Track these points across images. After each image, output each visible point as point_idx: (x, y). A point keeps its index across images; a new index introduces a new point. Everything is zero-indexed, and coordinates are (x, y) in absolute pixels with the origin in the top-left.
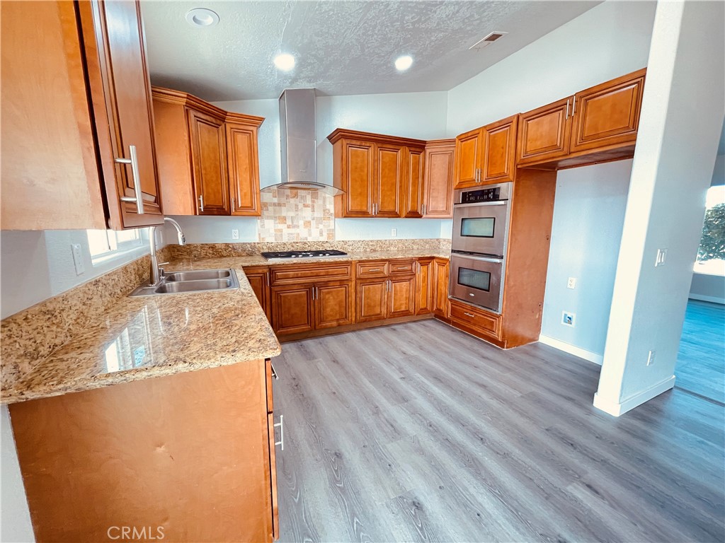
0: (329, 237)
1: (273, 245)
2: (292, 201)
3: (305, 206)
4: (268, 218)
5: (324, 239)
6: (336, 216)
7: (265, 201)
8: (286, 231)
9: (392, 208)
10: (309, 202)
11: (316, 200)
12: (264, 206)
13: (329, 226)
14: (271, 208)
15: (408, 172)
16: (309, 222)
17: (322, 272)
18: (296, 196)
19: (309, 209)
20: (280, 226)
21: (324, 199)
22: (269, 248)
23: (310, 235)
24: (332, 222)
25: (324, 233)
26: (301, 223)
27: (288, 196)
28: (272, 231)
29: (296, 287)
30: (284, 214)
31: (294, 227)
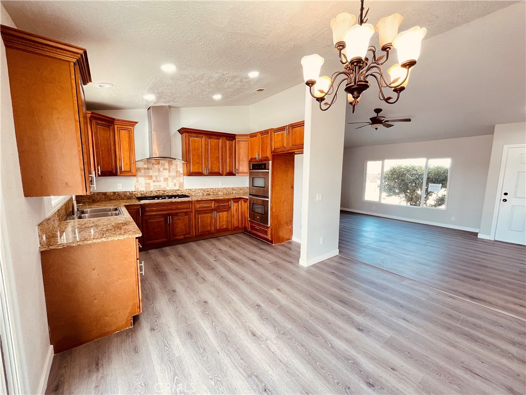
0: (180, 187)
1: (144, 192)
2: (156, 166)
3: (164, 169)
4: (141, 176)
5: (177, 188)
6: (184, 175)
7: (139, 167)
8: (152, 184)
9: (217, 171)
10: (167, 166)
11: (171, 166)
12: (138, 169)
13: (180, 180)
14: (143, 171)
15: (226, 151)
16: (167, 179)
17: (174, 207)
18: (159, 163)
19: (167, 171)
20: (148, 181)
21: (176, 165)
22: (141, 194)
23: (168, 186)
24: (182, 178)
25: (176, 185)
26: (162, 179)
27: (153, 164)
28: (144, 184)
29: (157, 217)
30: (151, 174)
31: (157, 181)
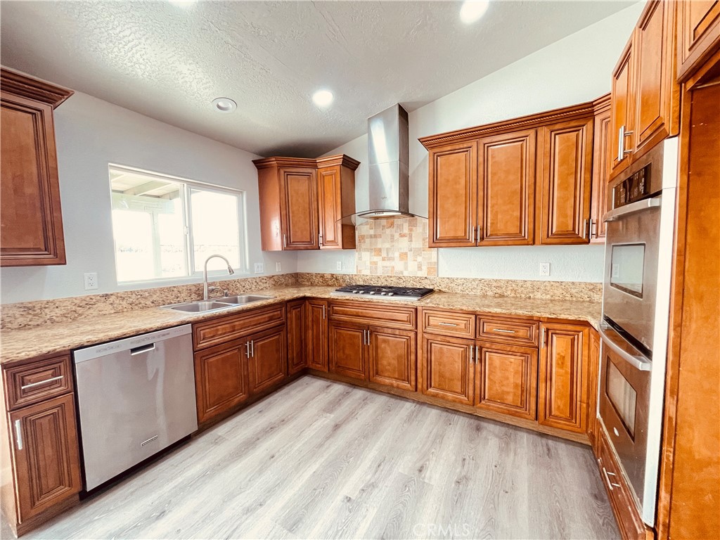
0: (429, 273)
1: (368, 277)
2: (388, 231)
3: (402, 236)
4: (365, 250)
5: (423, 274)
7: (362, 234)
8: (380, 264)
9: (512, 229)
10: (406, 231)
11: (414, 228)
12: (363, 237)
13: (430, 259)
14: (368, 241)
16: (406, 254)
18: (392, 225)
19: (406, 239)
20: (375, 259)
22: (364, 281)
23: (406, 269)
25: (423, 268)
26: (397, 255)
27: (383, 227)
28: (368, 263)
29: (349, 325)
30: (379, 246)
31: (389, 259)
